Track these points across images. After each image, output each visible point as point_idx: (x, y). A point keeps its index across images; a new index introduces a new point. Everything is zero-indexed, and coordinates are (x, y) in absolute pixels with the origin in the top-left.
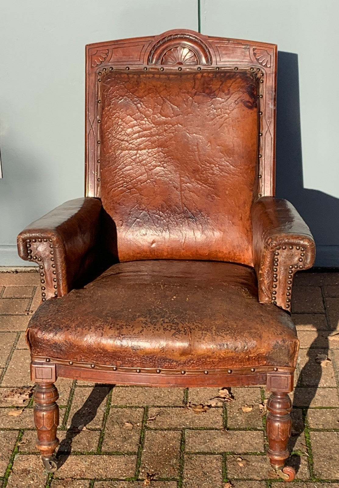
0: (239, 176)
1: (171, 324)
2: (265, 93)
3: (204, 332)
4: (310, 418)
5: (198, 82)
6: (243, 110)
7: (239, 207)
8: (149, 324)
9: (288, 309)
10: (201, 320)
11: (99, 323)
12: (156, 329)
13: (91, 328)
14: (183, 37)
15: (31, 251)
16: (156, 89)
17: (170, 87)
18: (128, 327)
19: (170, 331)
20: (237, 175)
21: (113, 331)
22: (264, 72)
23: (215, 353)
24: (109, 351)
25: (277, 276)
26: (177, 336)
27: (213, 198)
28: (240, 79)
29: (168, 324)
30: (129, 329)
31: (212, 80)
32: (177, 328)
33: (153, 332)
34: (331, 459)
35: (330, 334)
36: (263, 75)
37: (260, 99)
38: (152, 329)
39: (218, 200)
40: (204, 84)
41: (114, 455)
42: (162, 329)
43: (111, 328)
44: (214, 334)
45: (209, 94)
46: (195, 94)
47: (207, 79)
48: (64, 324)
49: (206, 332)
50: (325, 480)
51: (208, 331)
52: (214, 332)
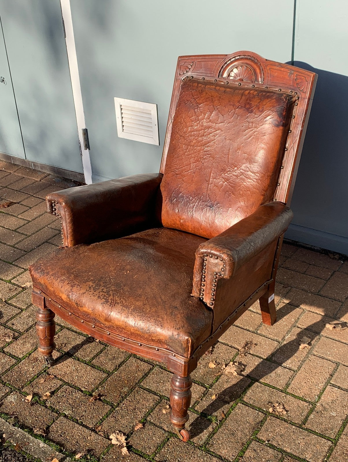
0: (254, 181)
1: (106, 294)
2: (297, 115)
4: (250, 391)
8: (92, 290)
9: (212, 307)
10: (128, 298)
11: (64, 278)
12: (94, 294)
13: (57, 280)
14: (247, 58)
15: (55, 210)
17: (223, 99)
18: (78, 286)
19: (102, 299)
20: (253, 180)
21: (68, 287)
22: (300, 96)
23: (127, 327)
25: (205, 277)
26: (104, 305)
27: (229, 195)
28: (275, 100)
29: (103, 294)
30: (78, 289)
31: (254, 97)
32: (107, 299)
33: (90, 297)
34: (233, 434)
35: (332, 321)
36: (298, 99)
37: (292, 119)
39: (233, 197)
40: (247, 100)
41: (95, 368)
42: (97, 296)
43: (68, 283)
45: (248, 109)
49: (125, 309)
50: (211, 452)
51: (127, 309)
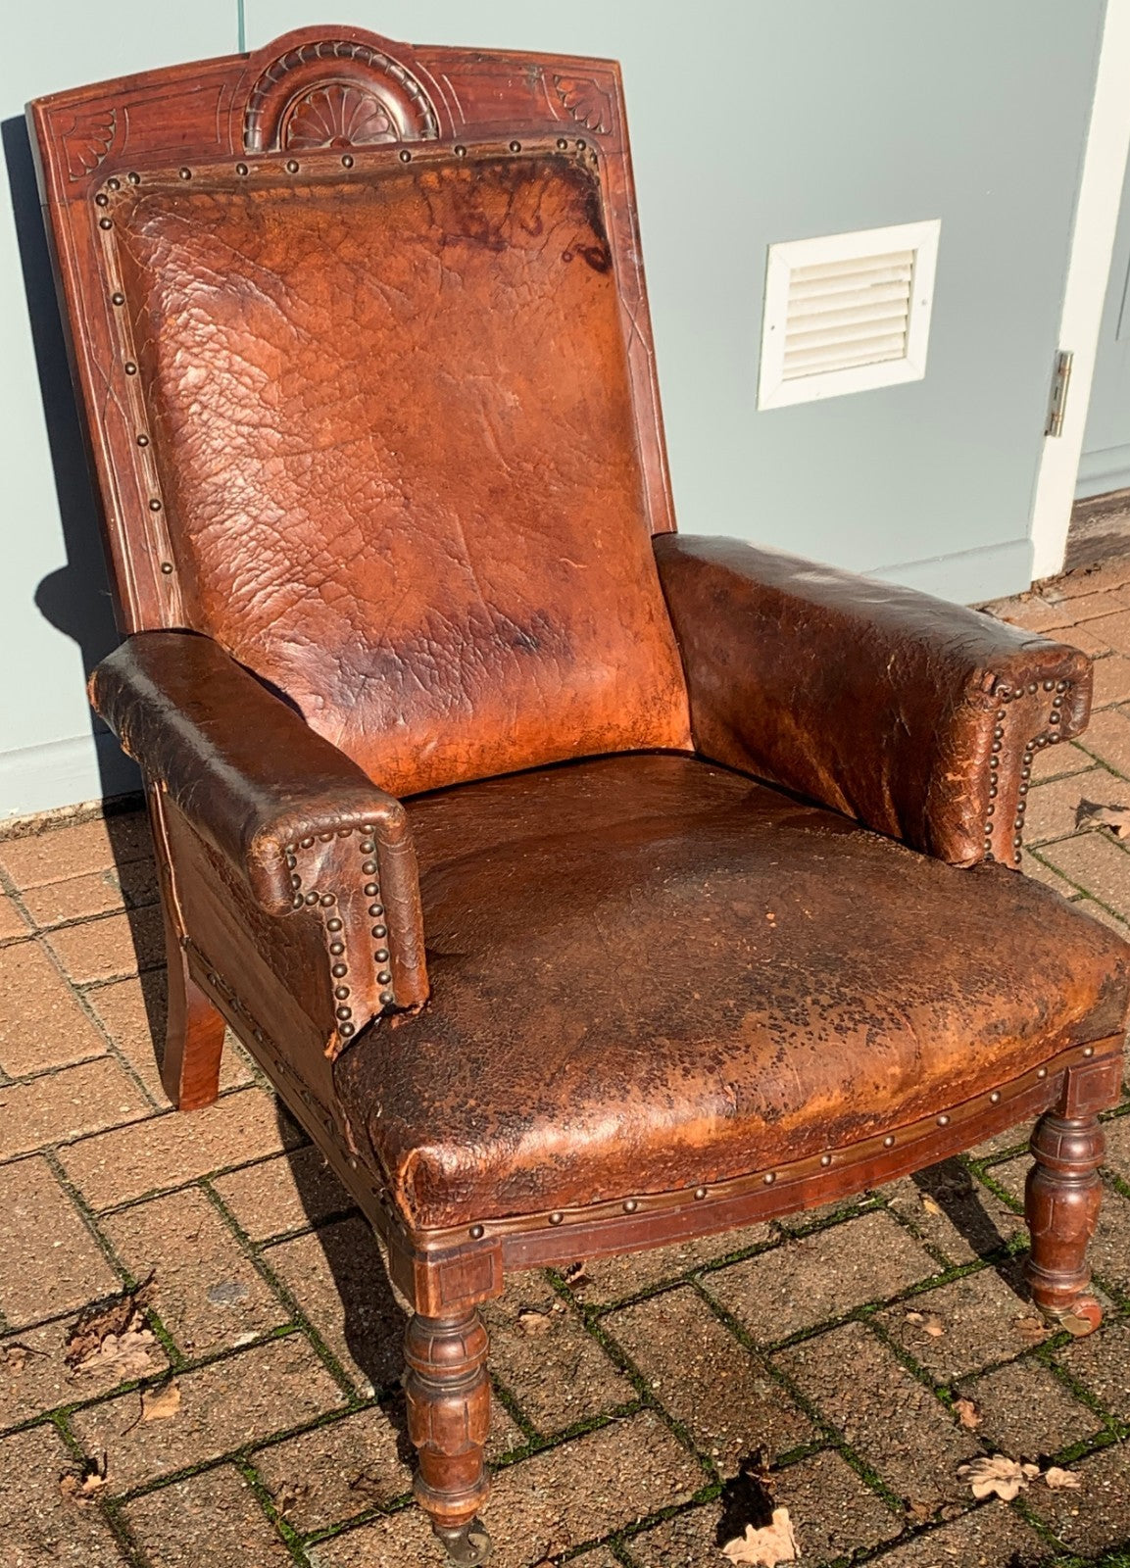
1: (846, 1008)
3: (938, 1005)
5: (437, 202)
6: (588, 279)
7: (638, 582)
8: (792, 1028)
10: (909, 971)
11: (645, 1067)
12: (816, 1035)
13: (628, 1092)
15: (299, 880)
16: (319, 237)
18: (736, 1053)
19: (855, 1030)
21: (700, 1081)
22: (598, 151)
24: (695, 1146)
25: (995, 782)
26: (878, 1039)
27: (566, 568)
29: (839, 1010)
30: (743, 1060)
31: (473, 189)
32: (867, 1015)
33: (812, 1048)
38: (806, 1041)
39: (581, 573)
41: (587, 1432)
42: (832, 1032)
43: (686, 1071)
44: (964, 1003)
46: (444, 243)
47: (463, 189)
48: (530, 1103)
49: (941, 1004)
51: (944, 999)
52: (960, 995)
